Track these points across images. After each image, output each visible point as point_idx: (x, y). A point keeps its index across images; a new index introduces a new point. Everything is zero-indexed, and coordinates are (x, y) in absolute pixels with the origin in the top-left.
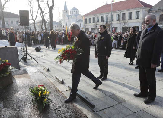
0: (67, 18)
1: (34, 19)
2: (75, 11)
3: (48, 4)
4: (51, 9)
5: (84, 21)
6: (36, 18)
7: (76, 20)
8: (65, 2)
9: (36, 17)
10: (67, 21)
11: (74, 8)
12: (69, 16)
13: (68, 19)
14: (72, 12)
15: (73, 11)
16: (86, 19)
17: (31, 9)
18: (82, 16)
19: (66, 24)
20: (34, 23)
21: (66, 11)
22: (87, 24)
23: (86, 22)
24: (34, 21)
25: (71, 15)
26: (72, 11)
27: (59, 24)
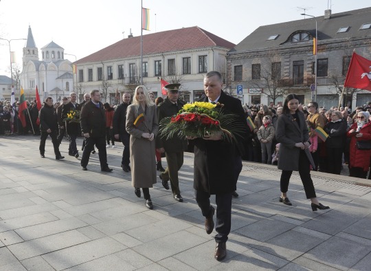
0: (33, 67)
2: (53, 52)
5: (76, 76)
7: (56, 73)
8: (30, 29)
10: (34, 75)
11: (53, 45)
12: (38, 64)
13: (37, 70)
14: (46, 52)
15: (50, 50)
16: (81, 72)
18: (72, 64)
19: (32, 82)
21: (31, 49)
22: (83, 84)
23: (81, 79)
25: (45, 60)
26: (47, 52)
27: (14, 83)
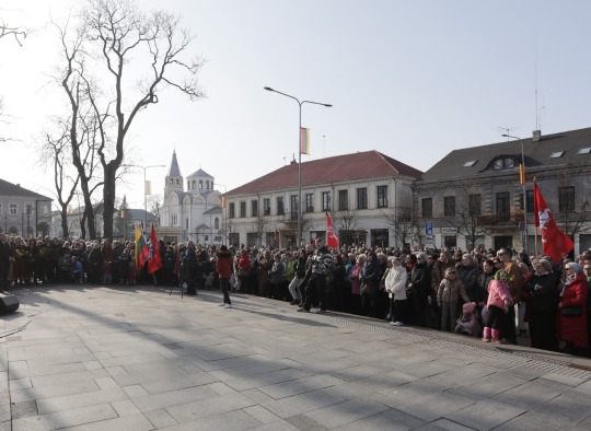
0: (176, 200)
1: (64, 201)
2: (201, 182)
3: (102, 156)
4: (110, 170)
5: (226, 211)
6: (70, 198)
7: (203, 206)
8: (174, 155)
9: (72, 193)
10: (177, 209)
11: (201, 173)
12: (182, 196)
13: (181, 203)
14: (192, 182)
15: (197, 180)
16: (232, 206)
17: (59, 169)
18: (221, 196)
19: (174, 218)
20: (64, 214)
21: (175, 178)
22: (234, 220)
23: (232, 214)
24: (64, 206)
25: (190, 191)
26: (194, 182)
27: (149, 219)
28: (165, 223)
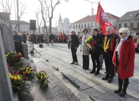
0: (61, 25)
1: (39, 26)
2: (66, 21)
3: (49, 16)
4: (51, 19)
5: (73, 27)
6: (40, 25)
7: (67, 26)
8: (60, 14)
9: (41, 24)
10: (61, 27)
11: (66, 18)
12: (62, 24)
13: (62, 25)
14: (64, 21)
15: (66, 20)
16: (74, 26)
17: (38, 19)
18: (72, 24)
19: (61, 29)
20: (39, 28)
21: (61, 20)
22: (75, 29)
24: (39, 27)
25: (64, 23)
26: (65, 21)
27: (56, 29)
28: (59, 30)
